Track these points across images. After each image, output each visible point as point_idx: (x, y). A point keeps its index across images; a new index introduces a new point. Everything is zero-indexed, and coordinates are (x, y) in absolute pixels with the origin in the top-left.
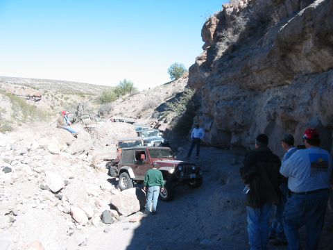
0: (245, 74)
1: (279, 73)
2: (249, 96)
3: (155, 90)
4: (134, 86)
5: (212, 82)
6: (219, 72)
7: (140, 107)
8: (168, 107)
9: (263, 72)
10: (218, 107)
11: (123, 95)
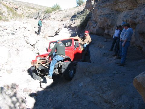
0: (115, 4)
1: (131, 4)
2: (115, 14)
3: (70, 9)
4: (60, 7)
5: (99, 7)
6: (102, 2)
7: (63, 16)
8: (77, 16)
9: (124, 3)
10: (101, 17)
11: (56, 10)
